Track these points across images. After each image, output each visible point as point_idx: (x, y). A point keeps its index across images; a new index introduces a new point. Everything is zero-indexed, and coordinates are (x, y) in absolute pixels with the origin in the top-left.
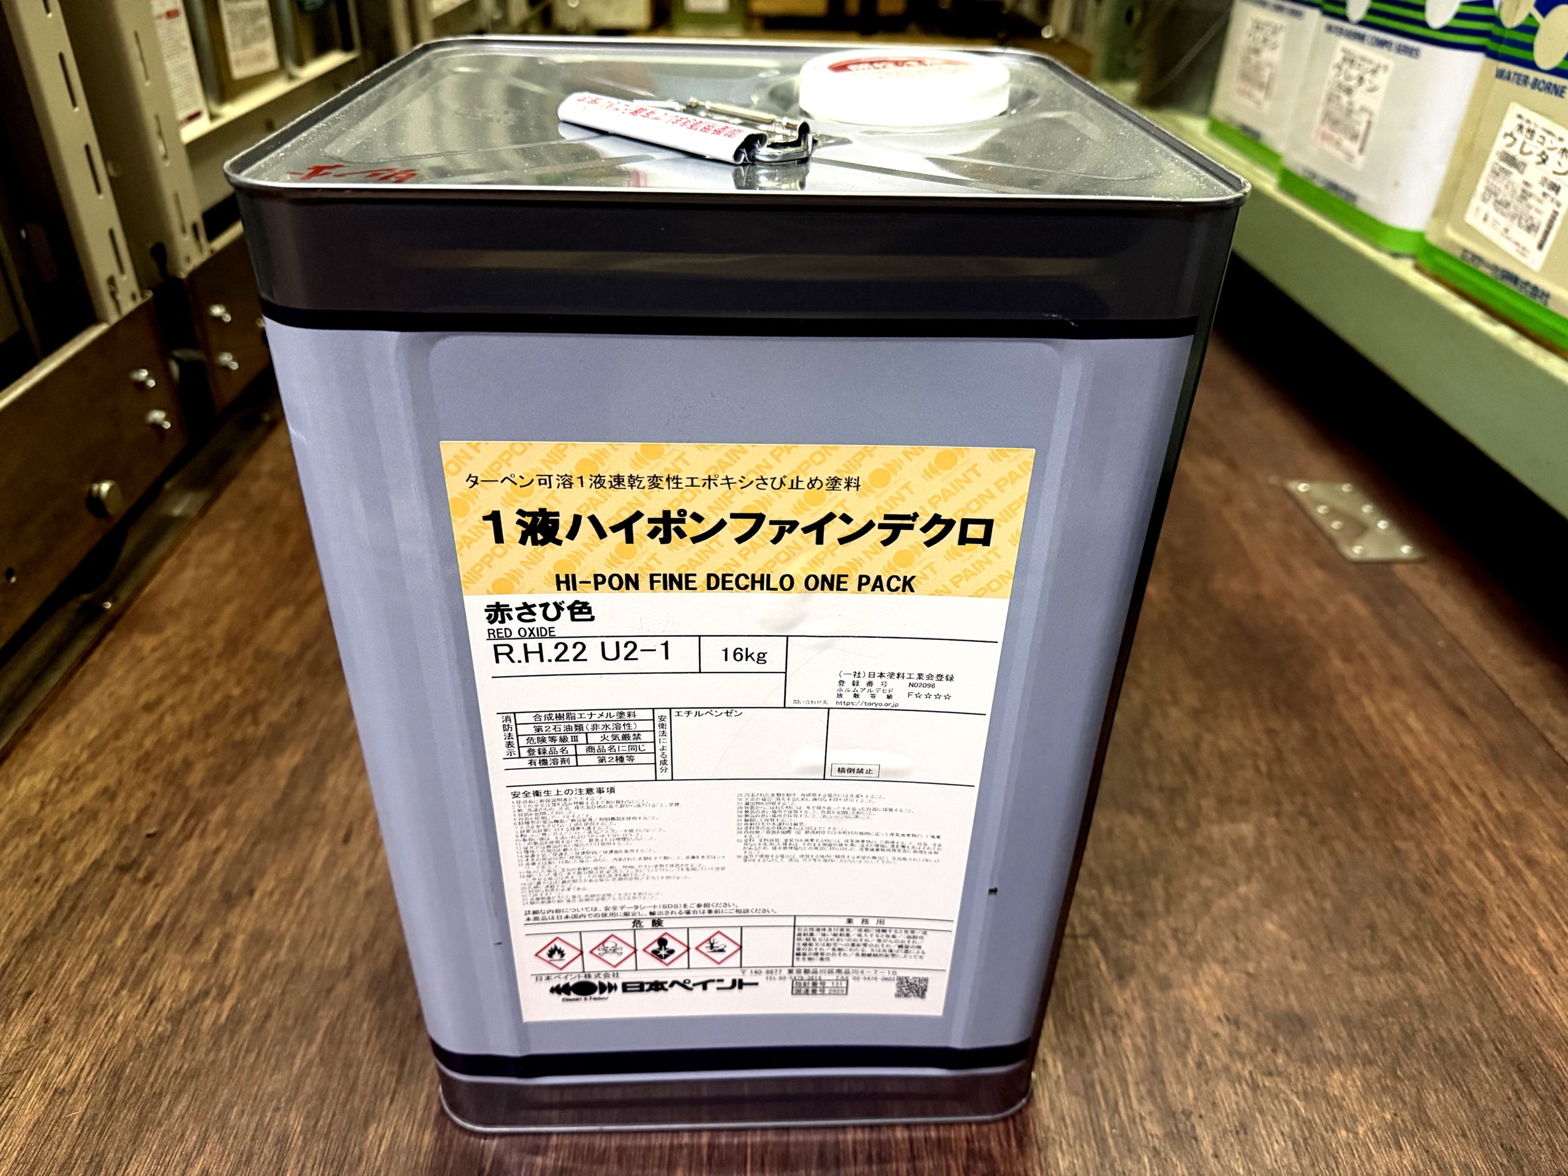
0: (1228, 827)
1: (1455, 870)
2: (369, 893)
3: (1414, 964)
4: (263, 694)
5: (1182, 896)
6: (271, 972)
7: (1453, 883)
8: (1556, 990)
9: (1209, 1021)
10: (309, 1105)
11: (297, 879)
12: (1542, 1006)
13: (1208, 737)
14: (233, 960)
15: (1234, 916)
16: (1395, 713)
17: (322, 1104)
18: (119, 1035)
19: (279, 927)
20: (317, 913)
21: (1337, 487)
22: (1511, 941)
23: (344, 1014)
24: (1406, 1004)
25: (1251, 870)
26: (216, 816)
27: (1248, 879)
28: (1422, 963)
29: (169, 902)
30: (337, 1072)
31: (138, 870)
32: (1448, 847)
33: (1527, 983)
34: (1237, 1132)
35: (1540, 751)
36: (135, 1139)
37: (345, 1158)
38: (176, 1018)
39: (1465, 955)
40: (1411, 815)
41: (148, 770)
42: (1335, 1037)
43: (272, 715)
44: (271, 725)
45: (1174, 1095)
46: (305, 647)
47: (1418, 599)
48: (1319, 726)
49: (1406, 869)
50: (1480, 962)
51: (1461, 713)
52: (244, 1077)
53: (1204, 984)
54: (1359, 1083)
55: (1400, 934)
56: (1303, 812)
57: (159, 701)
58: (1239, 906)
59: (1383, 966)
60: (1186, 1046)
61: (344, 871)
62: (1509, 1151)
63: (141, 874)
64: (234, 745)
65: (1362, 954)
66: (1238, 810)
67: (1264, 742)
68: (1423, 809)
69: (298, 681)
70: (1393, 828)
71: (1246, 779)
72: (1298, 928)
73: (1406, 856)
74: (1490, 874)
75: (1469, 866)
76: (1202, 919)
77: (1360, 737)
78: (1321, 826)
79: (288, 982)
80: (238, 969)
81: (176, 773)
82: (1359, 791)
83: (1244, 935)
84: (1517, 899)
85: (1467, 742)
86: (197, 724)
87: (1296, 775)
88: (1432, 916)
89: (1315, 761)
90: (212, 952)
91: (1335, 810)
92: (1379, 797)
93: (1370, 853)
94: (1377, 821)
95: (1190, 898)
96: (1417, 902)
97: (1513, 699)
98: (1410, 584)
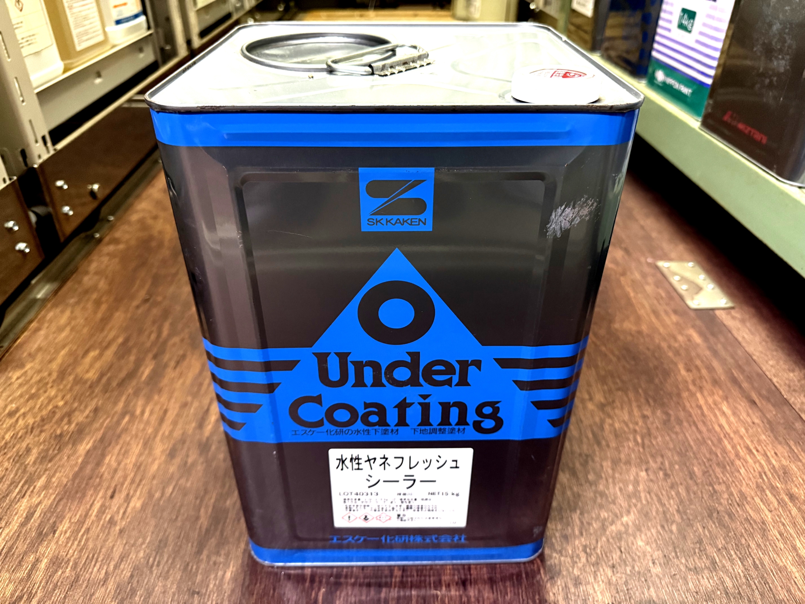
1: (748, 503)
2: (121, 531)
3: (724, 566)
5: (589, 524)
6: (59, 584)
7: (747, 512)
11: (81, 522)
13: (609, 421)
14: (39, 575)
15: (619, 537)
16: (715, 403)
19: (68, 553)
20: (91, 545)
21: (686, 264)
22: (781, 550)
25: (630, 506)
26: (40, 483)
27: (628, 512)
28: (728, 564)
32: (744, 489)
33: (789, 577)
39: (753, 559)
40: (724, 468)
43: (79, 418)
44: (77, 424)
46: (102, 375)
47: (730, 332)
48: (671, 412)
49: (721, 504)
50: (762, 564)
51: (753, 402)
53: (601, 582)
55: (716, 546)
56: (661, 468)
57: (17, 410)
58: (623, 529)
59: (705, 567)
61: (109, 516)
64: (56, 436)
65: (694, 560)
66: (624, 467)
67: (640, 423)
68: (730, 465)
69: (96, 396)
70: (713, 476)
71: (629, 447)
72: (657, 543)
73: (721, 495)
74: (769, 506)
75: (756, 501)
76: (601, 539)
77: (695, 419)
78: (672, 477)
79: (69, 589)
80: (41, 583)
81: (21, 455)
82: (694, 453)
83: (625, 549)
84: (785, 522)
85: (757, 421)
86: (37, 424)
87: (657, 443)
88: (735, 534)
89: (669, 435)
90: (27, 571)
91: (680, 466)
92: (705, 457)
93: (700, 493)
94: (704, 473)
95: (594, 525)
96: (726, 525)
97: (783, 393)
98: (725, 323)
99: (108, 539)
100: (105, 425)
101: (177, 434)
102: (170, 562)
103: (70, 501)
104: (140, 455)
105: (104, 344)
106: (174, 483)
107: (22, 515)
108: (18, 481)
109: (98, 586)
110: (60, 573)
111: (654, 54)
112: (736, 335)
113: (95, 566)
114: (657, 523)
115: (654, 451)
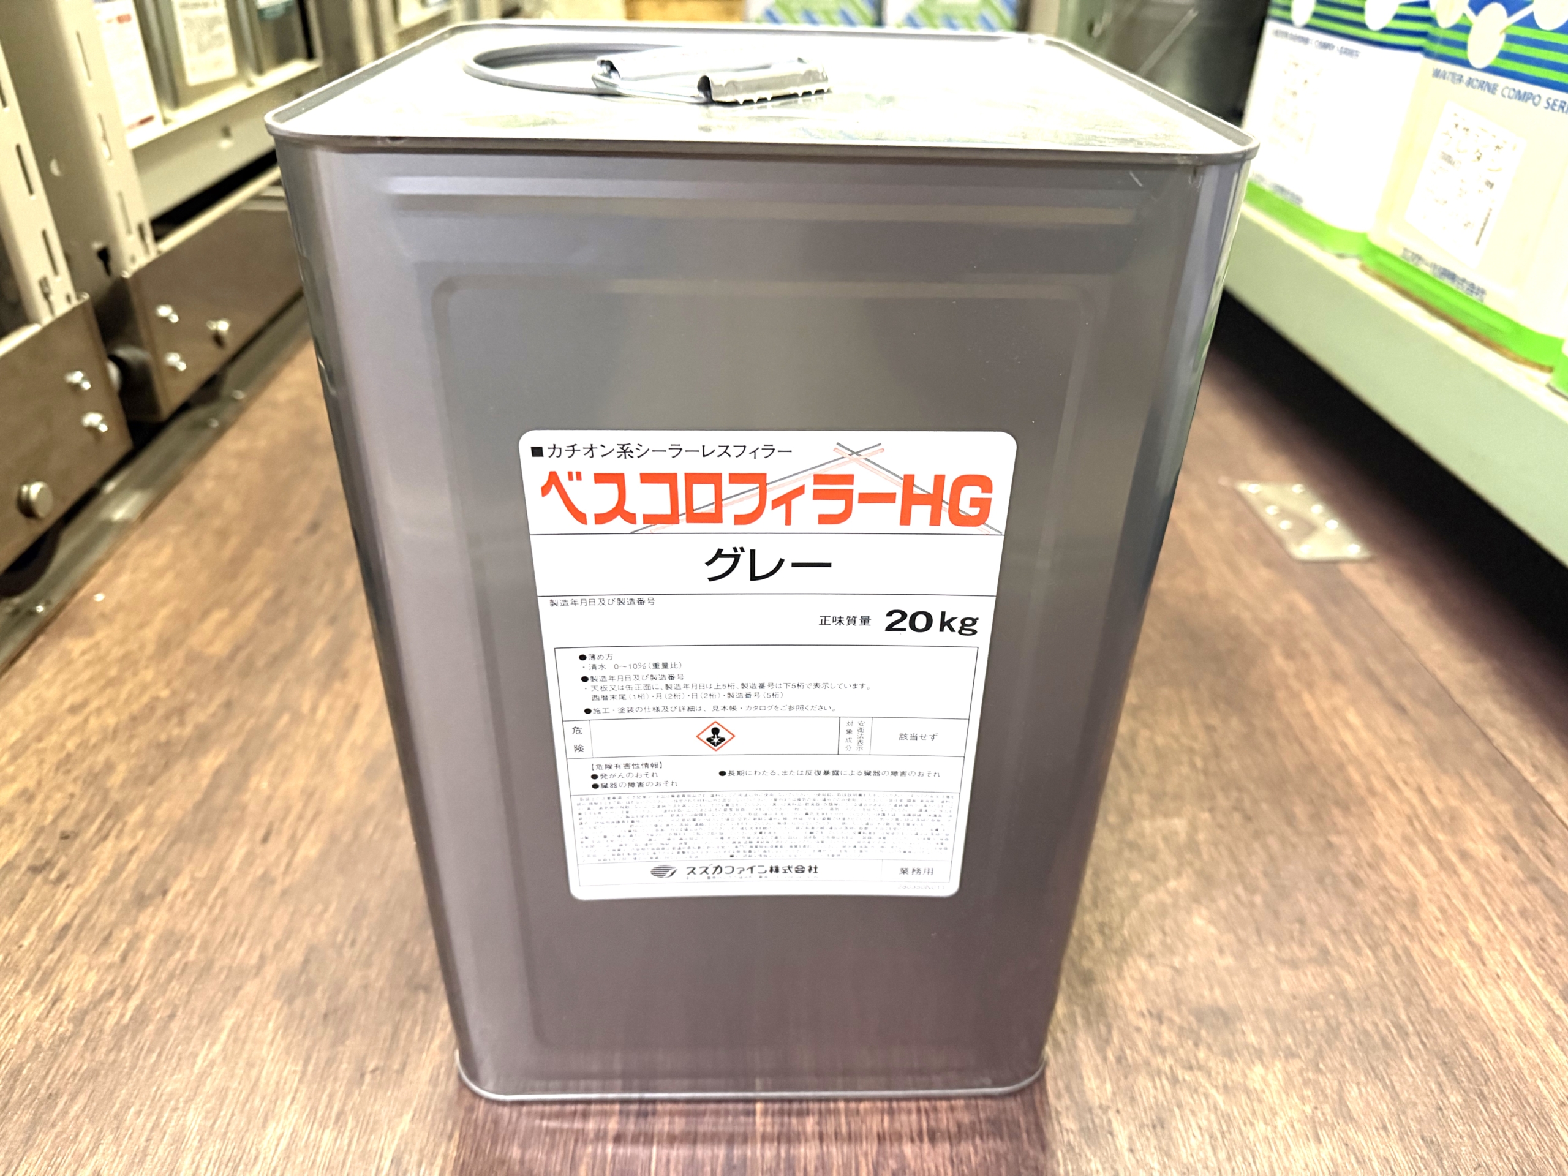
0: (1160, 822)
1: (1388, 863)
2: (284, 893)
3: (1342, 958)
4: (192, 696)
5: (1110, 891)
6: (178, 972)
7: (1385, 877)
8: (1484, 983)
9: (1132, 1017)
10: (208, 1105)
11: (213, 878)
12: (1470, 1000)
13: (1145, 733)
14: (142, 959)
15: (1162, 911)
16: (1335, 710)
17: (221, 1104)
18: (18, 1036)
19: (190, 927)
20: (230, 912)
21: (1288, 488)
22: (1441, 934)
23: (250, 1014)
24: (1332, 997)
25: (1181, 864)
26: (135, 816)
27: (1179, 874)
28: (1349, 956)
29: (80, 902)
30: (239, 1071)
31: (50, 872)
32: (1381, 842)
33: (1456, 976)
34: (1154, 1127)
35: (1480, 746)
36: (28, 1141)
37: (241, 1159)
38: (79, 1019)
39: (1393, 947)
40: (1346, 809)
41: (68, 772)
42: (1258, 1030)
43: (198, 716)
44: (197, 726)
45: (1092, 1090)
46: (237, 649)
47: (1364, 597)
48: (1258, 722)
49: (1339, 863)
50: (1409, 956)
51: (1401, 709)
52: (143, 1077)
53: (1128, 979)
54: (1280, 1076)
55: (1329, 928)
56: (1237, 808)
57: (85, 703)
58: (1169, 900)
59: (1311, 960)
60: (1107, 1041)
61: (260, 872)
62: (1429, 1143)
63: (53, 875)
64: (159, 745)
65: (1290, 948)
66: (1171, 806)
67: (1201, 737)
68: (1358, 804)
69: (227, 684)
70: (1327, 822)
71: (1181, 774)
72: (1227, 922)
73: (1339, 850)
74: (1423, 868)
75: (1401, 860)
76: (1130, 914)
77: (1299, 732)
78: (1255, 821)
79: (196, 981)
80: (145, 969)
81: (96, 776)
82: (1295, 786)
83: (1172, 930)
84: (1449, 893)
85: (1407, 737)
86: (122, 725)
87: (1231, 768)
89: (1251, 756)
90: (119, 953)
91: (1270, 805)
92: (1314, 791)
93: (1303, 848)
94: (1312, 817)
95: (1119, 893)
96: (1348, 895)
97: (1454, 695)
98: (1357, 584)
99: (261, 907)
100: (247, 727)
102: (373, 941)
103: (190, 846)
104: (312, 775)
105: (240, 599)
107: (105, 867)
112: (1374, 603)
113: (239, 946)
114: (1228, 891)
115: (1224, 781)
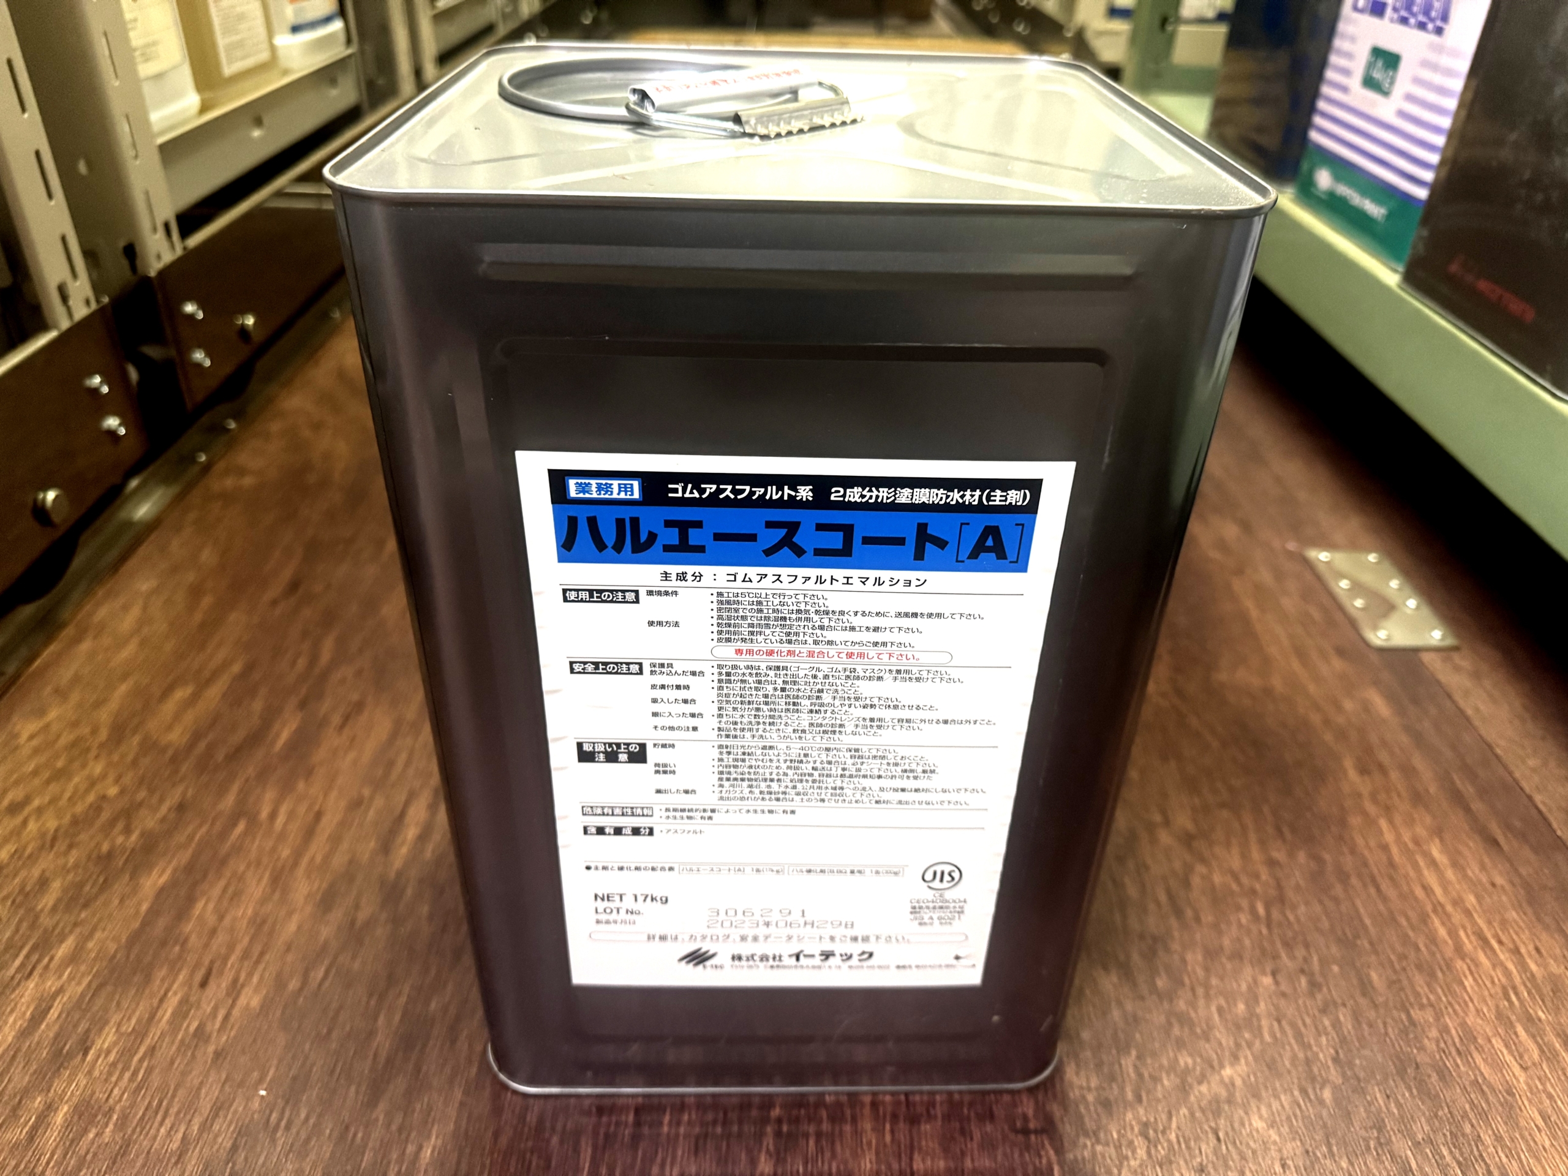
1: (1480, 1049)
2: (218, 1054)
5: (1156, 1079)
6: (89, 1157)
7: (1477, 1068)
11: (140, 1033)
13: (1200, 869)
14: (51, 1137)
15: (1215, 1108)
16: (1417, 842)
19: (109, 1096)
20: (156, 1080)
21: (1361, 556)
22: (1544, 1149)
25: (1238, 1045)
26: (62, 951)
27: (1235, 1058)
32: (1470, 1020)
40: (1431, 975)
43: (148, 821)
44: (142, 834)
46: (197, 737)
47: (1449, 696)
48: (1327, 857)
49: (1422, 1048)
51: (1494, 843)
55: (1412, 1136)
56: (1304, 970)
57: (27, 800)
58: (1223, 1093)
61: (195, 1024)
64: (99, 857)
65: (1365, 1163)
66: (1229, 966)
67: (1264, 876)
68: (1444, 968)
69: (182, 780)
70: (1409, 992)
71: (1240, 925)
72: (1291, 1126)
73: (1424, 1031)
74: (1521, 1057)
75: (1496, 1046)
76: (1178, 1111)
77: (1375, 871)
78: (1325, 989)
79: (109, 1169)
80: (53, 1154)
81: (28, 894)
82: (1371, 943)
83: (1227, 1134)
84: (1552, 1091)
85: (1499, 880)
86: (62, 830)
87: (1298, 920)
88: (1450, 1112)
89: (1321, 902)
90: (27, 1129)
91: (1341, 967)
92: (1393, 950)
93: (1381, 1026)
94: (1391, 984)
95: (1166, 1082)
96: (1433, 1092)
97: (1555, 825)
98: (1442, 678)
99: (190, 1072)
100: (197, 837)
101: (339, 860)
102: (312, 1121)
103: (120, 990)
104: (263, 901)
105: (206, 674)
106: (326, 962)
107: (24, 1013)
108: (19, 944)
109: (167, 1164)
110: (91, 1135)
111: (1314, 135)
112: (1462, 703)
113: (161, 1124)
114: (1293, 1083)
115: (1290, 934)
